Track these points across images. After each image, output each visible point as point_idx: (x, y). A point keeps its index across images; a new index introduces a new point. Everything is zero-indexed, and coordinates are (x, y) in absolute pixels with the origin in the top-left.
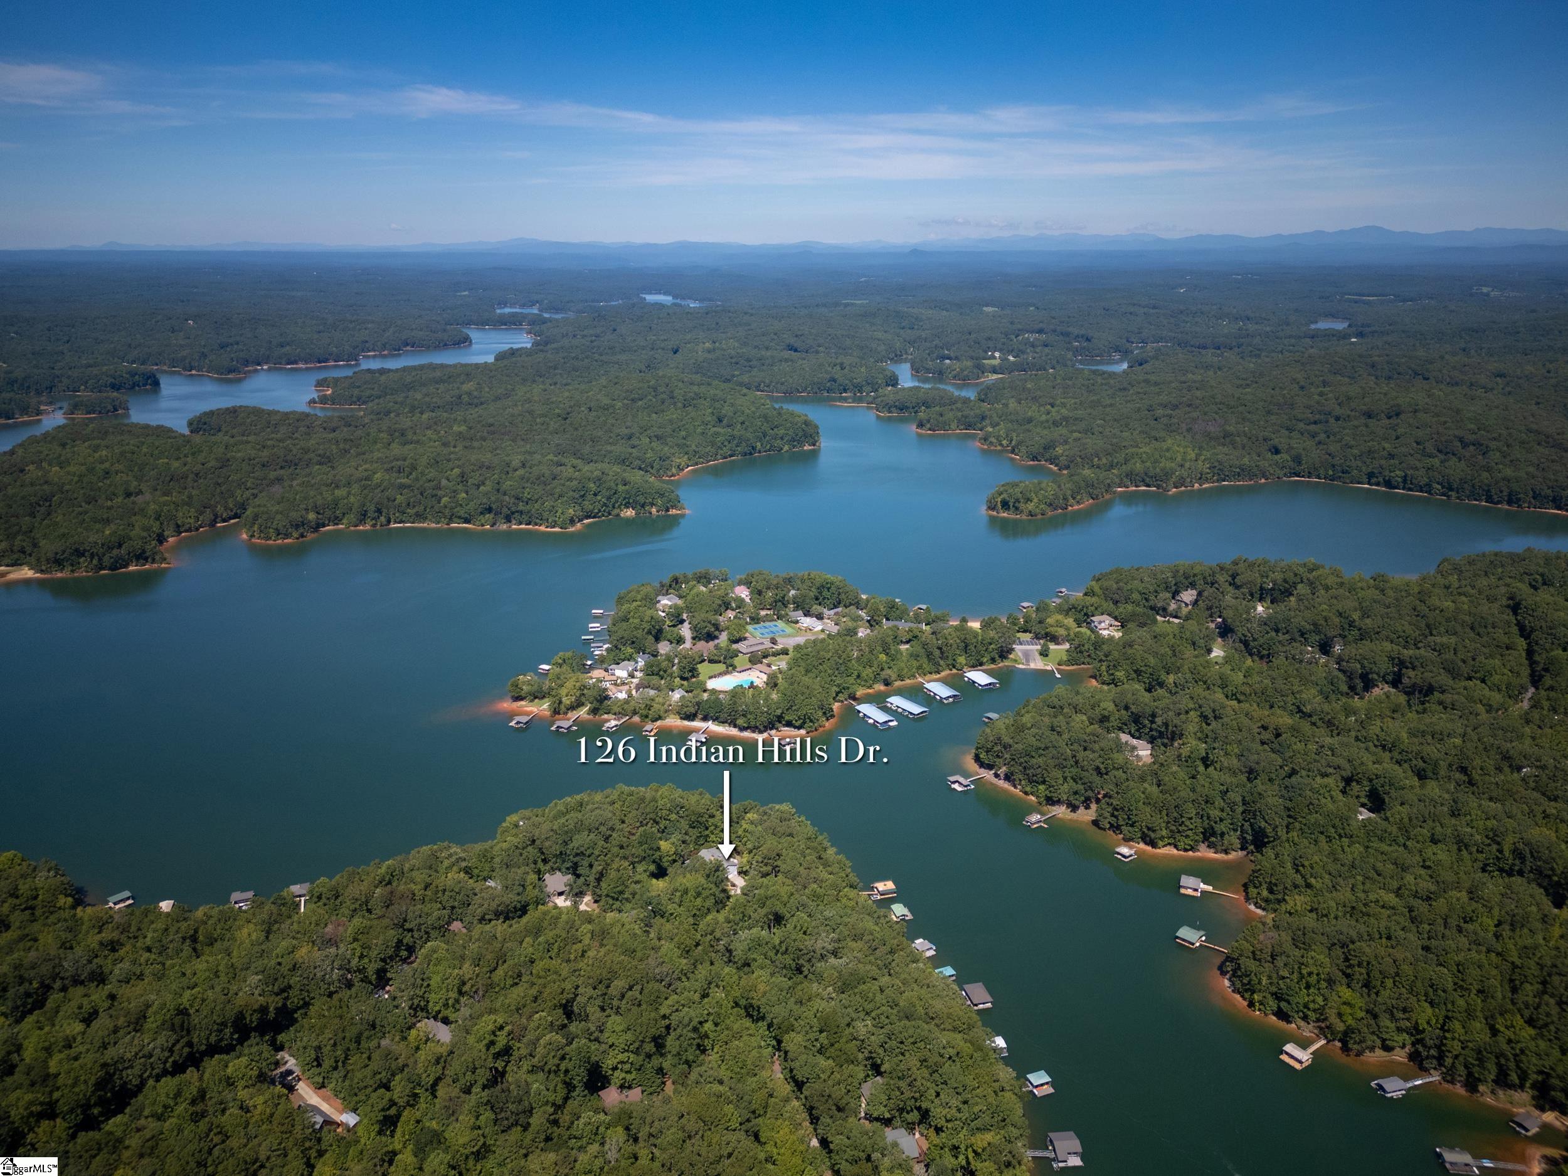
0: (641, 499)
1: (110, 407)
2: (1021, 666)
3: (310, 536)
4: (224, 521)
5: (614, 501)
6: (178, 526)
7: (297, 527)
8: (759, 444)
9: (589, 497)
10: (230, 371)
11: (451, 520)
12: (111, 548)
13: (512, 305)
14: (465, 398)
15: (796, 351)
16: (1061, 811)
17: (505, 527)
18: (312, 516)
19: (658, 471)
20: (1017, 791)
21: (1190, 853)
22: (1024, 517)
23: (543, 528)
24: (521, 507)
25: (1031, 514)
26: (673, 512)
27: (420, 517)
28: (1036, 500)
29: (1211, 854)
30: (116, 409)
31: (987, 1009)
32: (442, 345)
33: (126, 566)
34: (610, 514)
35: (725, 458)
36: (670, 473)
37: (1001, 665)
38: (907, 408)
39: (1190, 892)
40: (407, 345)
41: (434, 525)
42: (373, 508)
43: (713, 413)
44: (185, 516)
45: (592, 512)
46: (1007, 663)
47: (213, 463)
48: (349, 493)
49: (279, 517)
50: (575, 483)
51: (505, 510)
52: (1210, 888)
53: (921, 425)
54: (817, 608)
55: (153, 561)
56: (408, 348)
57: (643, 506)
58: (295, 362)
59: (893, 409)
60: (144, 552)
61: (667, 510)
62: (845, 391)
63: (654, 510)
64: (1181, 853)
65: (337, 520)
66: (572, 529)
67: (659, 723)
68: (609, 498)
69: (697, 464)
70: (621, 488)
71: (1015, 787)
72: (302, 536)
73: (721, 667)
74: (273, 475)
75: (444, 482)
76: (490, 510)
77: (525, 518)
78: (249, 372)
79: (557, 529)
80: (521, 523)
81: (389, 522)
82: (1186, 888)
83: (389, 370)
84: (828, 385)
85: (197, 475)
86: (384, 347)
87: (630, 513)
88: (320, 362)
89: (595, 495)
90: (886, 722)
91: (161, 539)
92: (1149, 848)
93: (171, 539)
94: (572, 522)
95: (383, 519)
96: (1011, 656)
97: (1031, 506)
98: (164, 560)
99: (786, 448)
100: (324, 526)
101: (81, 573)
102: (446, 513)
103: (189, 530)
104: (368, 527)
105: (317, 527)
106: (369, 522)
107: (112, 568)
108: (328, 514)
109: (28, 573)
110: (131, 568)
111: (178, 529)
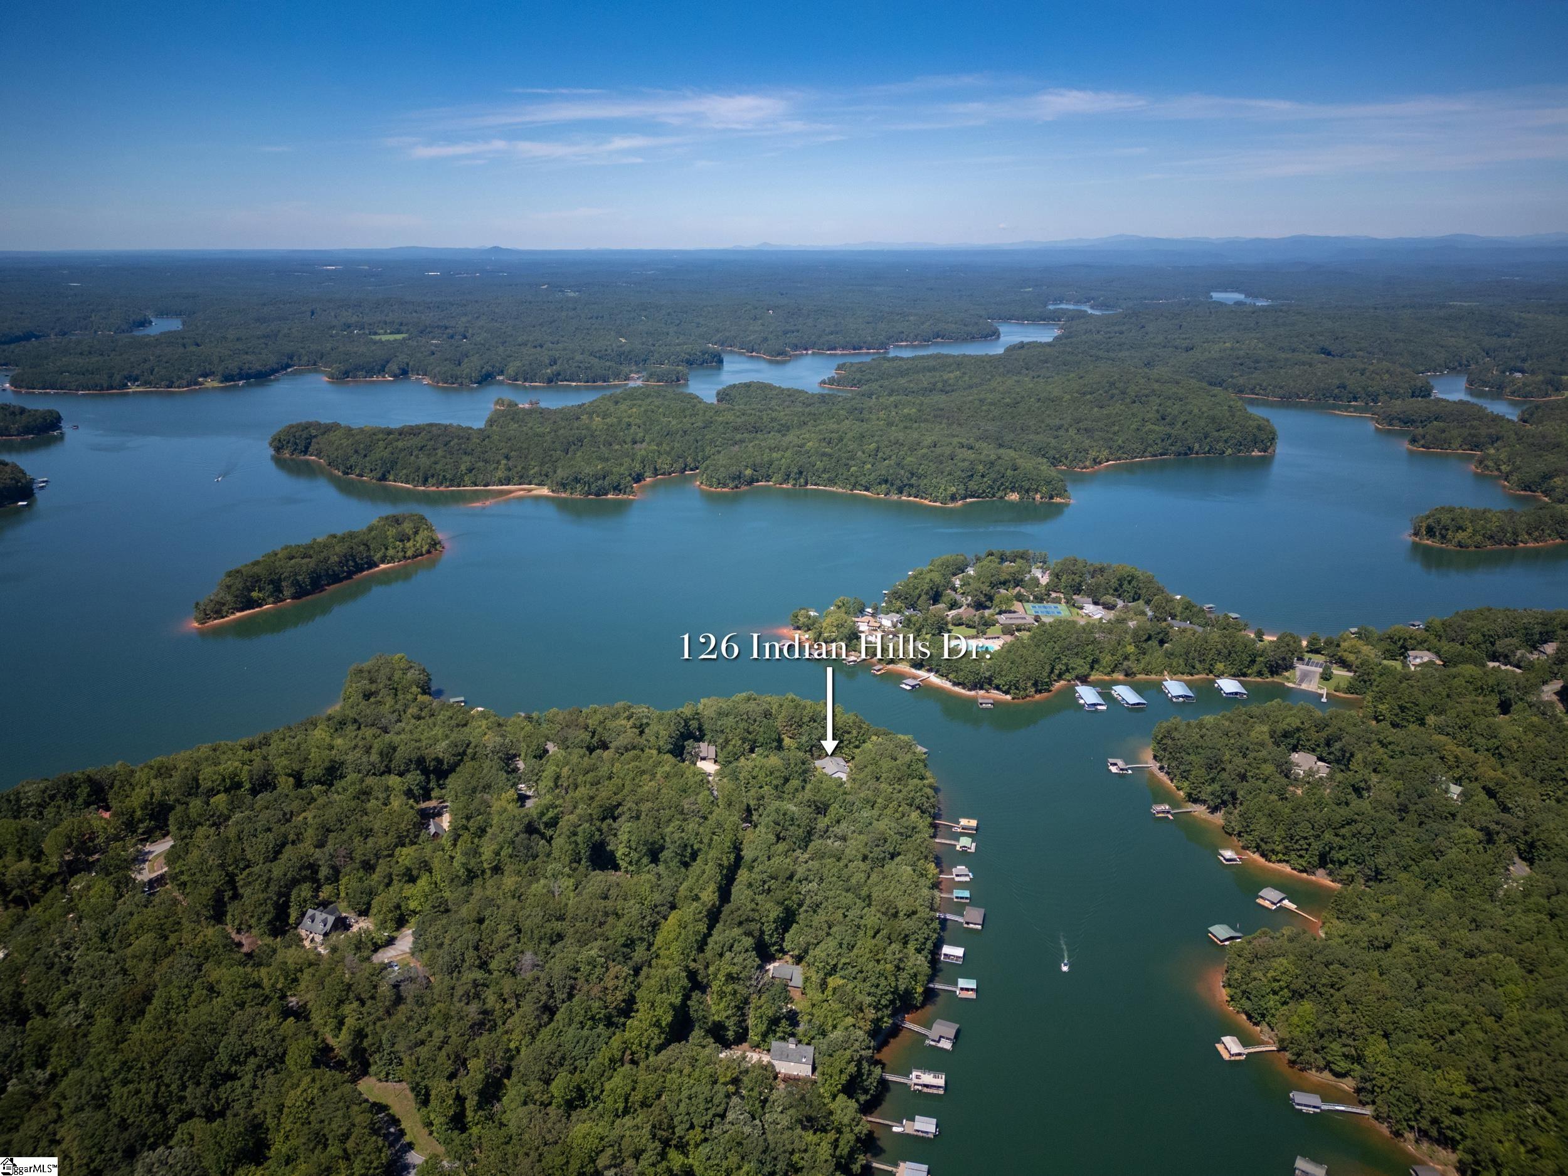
0: (1026, 485)
1: (674, 378)
2: (1290, 685)
3: (744, 488)
4: (692, 470)
5: (1003, 484)
6: (656, 469)
7: (734, 479)
8: (1197, 446)
9: (977, 478)
10: (779, 354)
11: (854, 487)
12: (597, 479)
13: (1068, 302)
14: (940, 385)
15: (1329, 354)
16: (1199, 811)
17: (895, 497)
18: (748, 472)
19: (1071, 461)
20: (1172, 785)
21: (1305, 875)
22: (1451, 547)
23: (926, 502)
24: (913, 481)
25: (1460, 545)
26: (1057, 500)
27: (832, 482)
28: (1470, 530)
29: (1327, 882)
30: (678, 379)
31: (977, 930)
32: (971, 338)
33: (606, 494)
34: (994, 496)
35: (1155, 456)
36: (1082, 465)
37: (1270, 679)
38: (1414, 421)
39: (1267, 904)
40: (938, 337)
41: (840, 490)
42: (796, 470)
43: (1158, 411)
44: (663, 463)
45: (976, 491)
46: (1277, 679)
47: (700, 424)
48: (783, 456)
49: (722, 469)
50: (966, 464)
51: (898, 483)
52: (1293, 907)
53: (1414, 441)
54: (1109, 599)
55: (625, 493)
56: (939, 340)
57: (1027, 491)
58: (835, 349)
59: (1396, 422)
60: (619, 485)
61: (1051, 498)
62: (1355, 399)
63: (1038, 496)
64: (1295, 872)
65: (768, 478)
66: (951, 505)
67: (890, 666)
68: (994, 481)
69: (1119, 459)
70: (1009, 473)
71: (1172, 780)
72: (737, 487)
73: (973, 632)
74: (738, 437)
75: (860, 453)
76: (886, 481)
77: (914, 491)
78: (796, 355)
79: (938, 504)
80: (910, 496)
81: (806, 484)
82: (1265, 899)
83: (902, 359)
84: (1337, 391)
85: (685, 432)
86: (916, 338)
87: (1014, 497)
88: (854, 349)
89: (983, 476)
90: (1095, 705)
91: (639, 478)
92: (1263, 860)
93: (648, 479)
94: (953, 498)
95: (802, 480)
96: (1287, 674)
97: (1461, 535)
98: (632, 492)
99: (1229, 451)
100: (758, 481)
101: (577, 496)
102: (853, 480)
103: (663, 474)
104: (790, 486)
105: (751, 482)
106: (792, 482)
107: (597, 495)
108: (762, 471)
109: (545, 491)
110: (609, 496)
111: (656, 472)
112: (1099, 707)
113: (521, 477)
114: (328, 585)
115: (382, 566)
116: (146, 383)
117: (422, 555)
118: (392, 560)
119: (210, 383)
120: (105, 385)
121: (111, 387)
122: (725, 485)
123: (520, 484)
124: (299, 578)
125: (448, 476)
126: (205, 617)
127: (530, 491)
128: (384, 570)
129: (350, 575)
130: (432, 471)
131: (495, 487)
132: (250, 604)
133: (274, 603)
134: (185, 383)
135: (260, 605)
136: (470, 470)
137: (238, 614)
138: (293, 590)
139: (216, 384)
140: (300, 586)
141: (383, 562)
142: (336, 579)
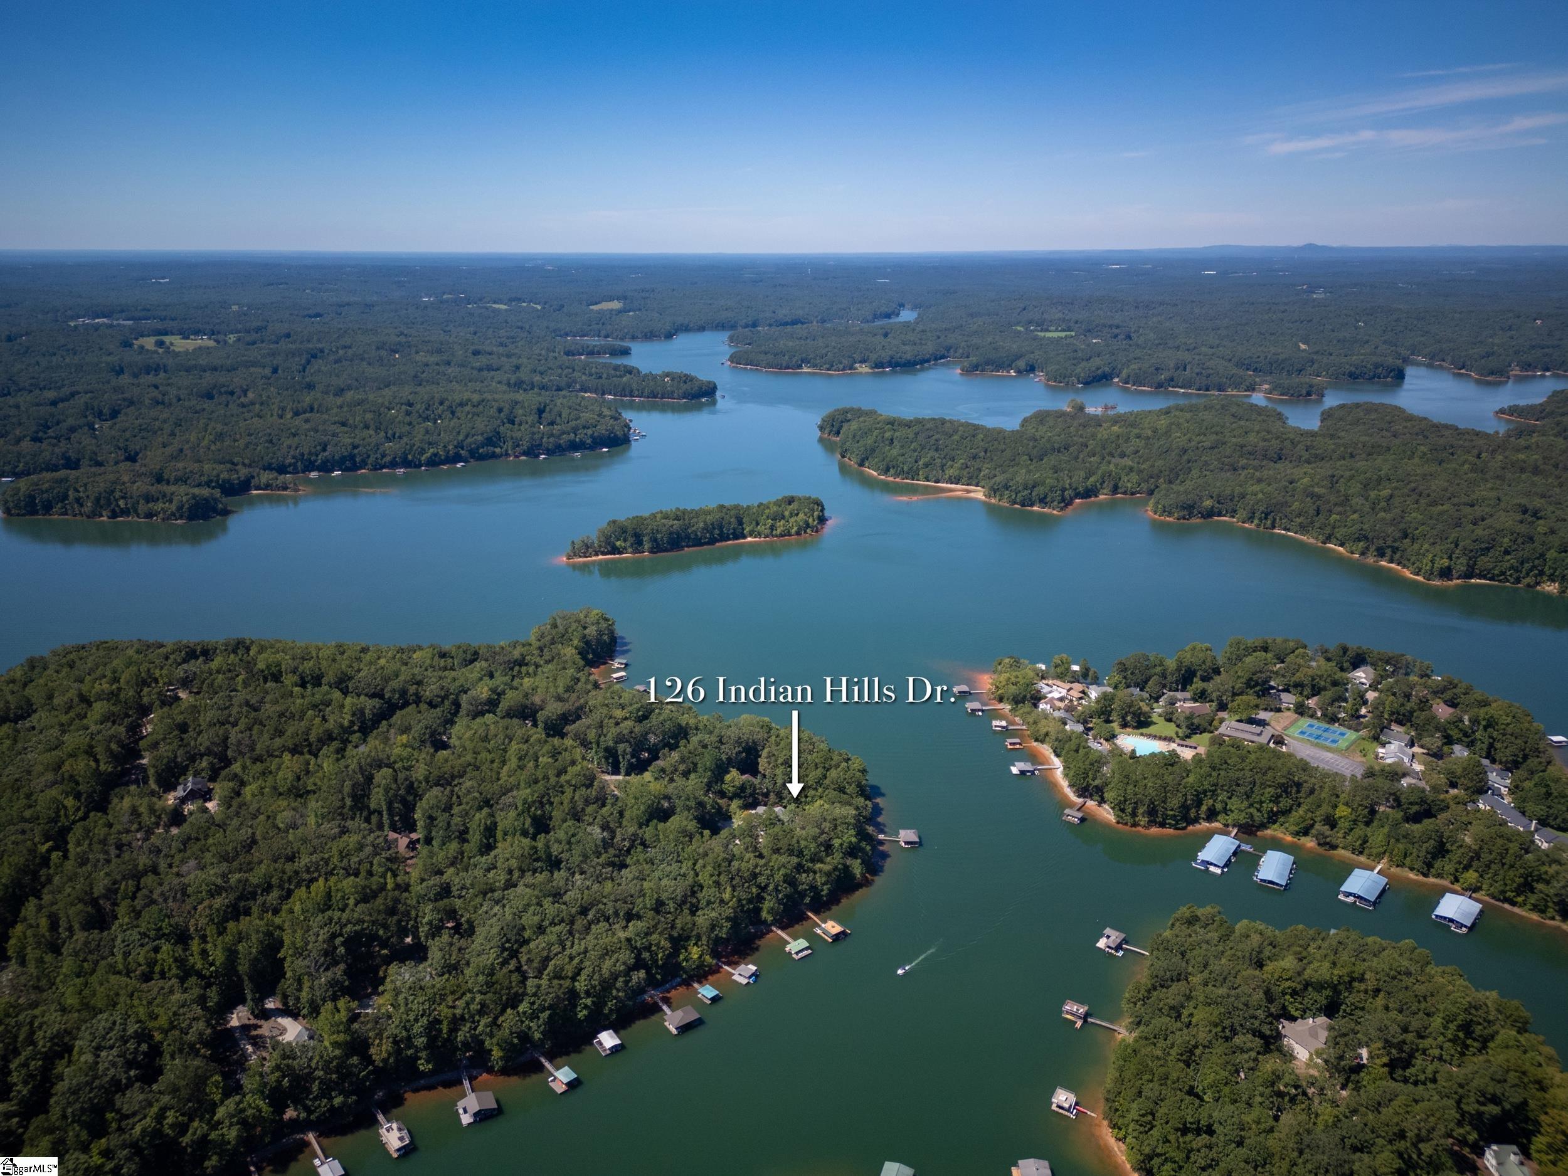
1: (1304, 392)
3: (1197, 521)
5: (1536, 567)
6: (1116, 487)
7: (1184, 509)
9: (1495, 553)
11: (1328, 539)
12: (1025, 489)
17: (1370, 560)
18: (1208, 503)
23: (1407, 573)
24: (1404, 544)
27: (1303, 529)
34: (1518, 581)
41: (1312, 541)
42: (1264, 509)
45: (1488, 571)
48: (1261, 491)
49: (1173, 495)
51: (1383, 543)
60: (1045, 497)
65: (1233, 513)
66: (1439, 583)
68: (1524, 562)
70: (1552, 554)
72: (1187, 518)
75: (1358, 499)
76: (1368, 539)
77: (1398, 556)
79: (1420, 578)
80: (1391, 561)
81: (1274, 527)
87: (1551, 588)
89: (1505, 553)
90: (1207, 863)
93: (1102, 497)
94: (1446, 573)
95: (1269, 522)
100: (1220, 515)
101: (1005, 504)
102: (1328, 530)
103: (1125, 493)
104: (1253, 526)
105: (1209, 514)
106: (1256, 521)
107: (1023, 505)
108: (1225, 505)
109: (979, 494)
110: (1035, 508)
111: (1115, 490)
112: (1212, 869)
113: (970, 478)
114: (688, 546)
115: (749, 539)
116: (814, 366)
117: (790, 535)
118: (759, 535)
119: (864, 369)
120: (784, 365)
121: (788, 368)
122: (1170, 514)
123: (968, 485)
124: (659, 536)
125: (905, 469)
126: (574, 554)
127: (968, 491)
128: (750, 542)
129: (712, 541)
130: (894, 463)
131: (944, 485)
132: (615, 550)
133: (633, 553)
134: (841, 367)
135: (620, 553)
136: (926, 465)
137: (601, 557)
138: (650, 545)
139: (867, 370)
140: (658, 544)
141: (751, 536)
142: (698, 543)
